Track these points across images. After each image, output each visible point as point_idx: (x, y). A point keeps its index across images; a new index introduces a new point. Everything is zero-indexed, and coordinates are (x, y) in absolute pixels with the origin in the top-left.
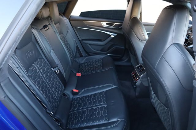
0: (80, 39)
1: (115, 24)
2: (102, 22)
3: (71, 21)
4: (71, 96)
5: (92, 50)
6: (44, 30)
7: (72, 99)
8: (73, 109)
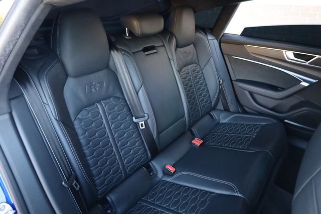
0: (233, 78)
1: (318, 57)
2: (284, 51)
3: (222, 44)
4: (160, 175)
5: (251, 102)
6: (143, 54)
7: (160, 180)
8: (147, 198)
